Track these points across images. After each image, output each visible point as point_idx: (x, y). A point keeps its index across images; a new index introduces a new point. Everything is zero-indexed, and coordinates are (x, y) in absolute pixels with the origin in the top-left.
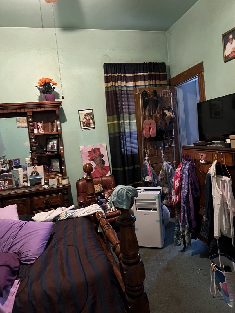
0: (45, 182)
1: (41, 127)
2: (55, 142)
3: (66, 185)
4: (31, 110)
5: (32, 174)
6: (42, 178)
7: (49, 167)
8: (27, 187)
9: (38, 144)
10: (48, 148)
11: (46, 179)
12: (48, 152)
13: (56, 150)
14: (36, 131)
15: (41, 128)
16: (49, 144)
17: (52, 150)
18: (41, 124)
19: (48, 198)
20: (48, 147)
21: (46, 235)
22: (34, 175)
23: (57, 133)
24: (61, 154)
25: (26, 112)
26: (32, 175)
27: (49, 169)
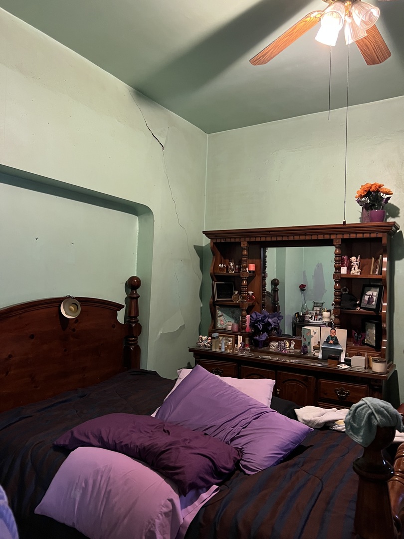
0: (346, 358)
1: (357, 264)
2: (374, 293)
3: (380, 373)
4: (340, 236)
5: (328, 340)
6: (342, 351)
7: (358, 334)
8: (316, 358)
9: (347, 292)
10: (363, 301)
11: (349, 354)
12: (362, 308)
13: (374, 307)
14: (344, 270)
15: (357, 267)
16: (367, 295)
17: (368, 306)
18: (357, 259)
19: (344, 387)
20: (364, 299)
21: (288, 442)
22: (331, 342)
23: (380, 277)
24: (381, 316)
25: (333, 239)
26: (327, 342)
27: (358, 338)
